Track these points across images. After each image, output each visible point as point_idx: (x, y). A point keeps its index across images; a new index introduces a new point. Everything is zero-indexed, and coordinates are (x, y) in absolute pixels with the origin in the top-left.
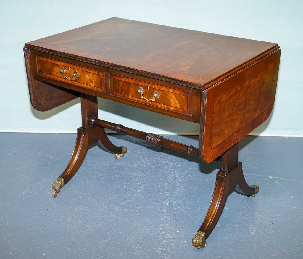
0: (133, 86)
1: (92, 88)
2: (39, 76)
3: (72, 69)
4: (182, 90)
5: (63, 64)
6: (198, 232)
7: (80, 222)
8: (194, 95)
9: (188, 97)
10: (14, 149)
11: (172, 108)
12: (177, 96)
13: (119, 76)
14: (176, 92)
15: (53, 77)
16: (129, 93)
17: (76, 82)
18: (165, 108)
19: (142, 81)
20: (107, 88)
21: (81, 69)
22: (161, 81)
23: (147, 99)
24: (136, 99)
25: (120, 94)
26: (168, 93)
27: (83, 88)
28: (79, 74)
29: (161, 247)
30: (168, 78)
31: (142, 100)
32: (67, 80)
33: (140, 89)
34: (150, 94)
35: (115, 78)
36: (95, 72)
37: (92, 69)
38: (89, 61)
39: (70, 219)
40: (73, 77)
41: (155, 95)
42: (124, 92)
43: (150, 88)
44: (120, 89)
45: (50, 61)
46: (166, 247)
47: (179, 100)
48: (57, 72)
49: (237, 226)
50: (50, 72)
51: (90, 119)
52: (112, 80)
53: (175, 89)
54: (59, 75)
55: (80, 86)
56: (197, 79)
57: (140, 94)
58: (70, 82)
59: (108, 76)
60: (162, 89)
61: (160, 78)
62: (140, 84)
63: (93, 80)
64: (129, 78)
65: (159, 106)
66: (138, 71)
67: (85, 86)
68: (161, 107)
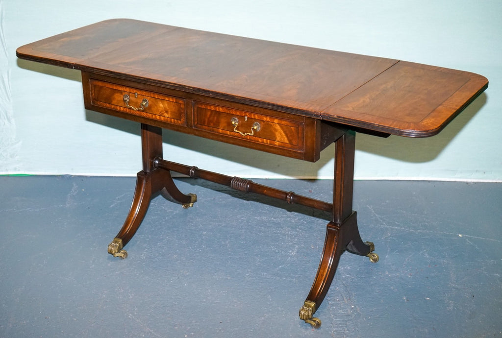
0: (225, 117)
1: (167, 120)
2: (93, 106)
3: (139, 96)
4: (290, 120)
5: (127, 90)
6: (306, 301)
7: (224, 294)
8: (307, 125)
9: (299, 128)
10: (117, 198)
11: (277, 143)
12: (284, 127)
13: (207, 104)
14: (283, 122)
15: (113, 107)
16: (219, 126)
17: (145, 113)
18: (267, 143)
19: (238, 109)
20: (187, 119)
21: (152, 96)
22: (262, 110)
23: (242, 133)
24: (228, 133)
25: (207, 127)
26: (272, 123)
27: (155, 121)
28: (150, 103)
29: (335, 327)
30: (273, 105)
31: (236, 134)
32: (132, 110)
33: (235, 120)
34: (247, 126)
35: (200, 106)
36: (172, 99)
37: (168, 95)
38: (165, 85)
39: (210, 291)
40: (142, 106)
41: (255, 128)
42: (212, 124)
43: (248, 118)
44: (207, 120)
45: (110, 86)
46: (341, 327)
47: (287, 132)
48: (118, 101)
49: (428, 299)
50: (109, 100)
51: (153, 160)
52: (196, 109)
53: (282, 118)
54: (122, 104)
55: (151, 118)
56: (311, 106)
57: (234, 126)
58: (137, 113)
59: (191, 104)
60: (265, 119)
61: (262, 106)
62: (234, 113)
63: (169, 110)
64: (219, 106)
65: (260, 140)
66: (233, 97)
67: (158, 117)
68: (263, 142)
